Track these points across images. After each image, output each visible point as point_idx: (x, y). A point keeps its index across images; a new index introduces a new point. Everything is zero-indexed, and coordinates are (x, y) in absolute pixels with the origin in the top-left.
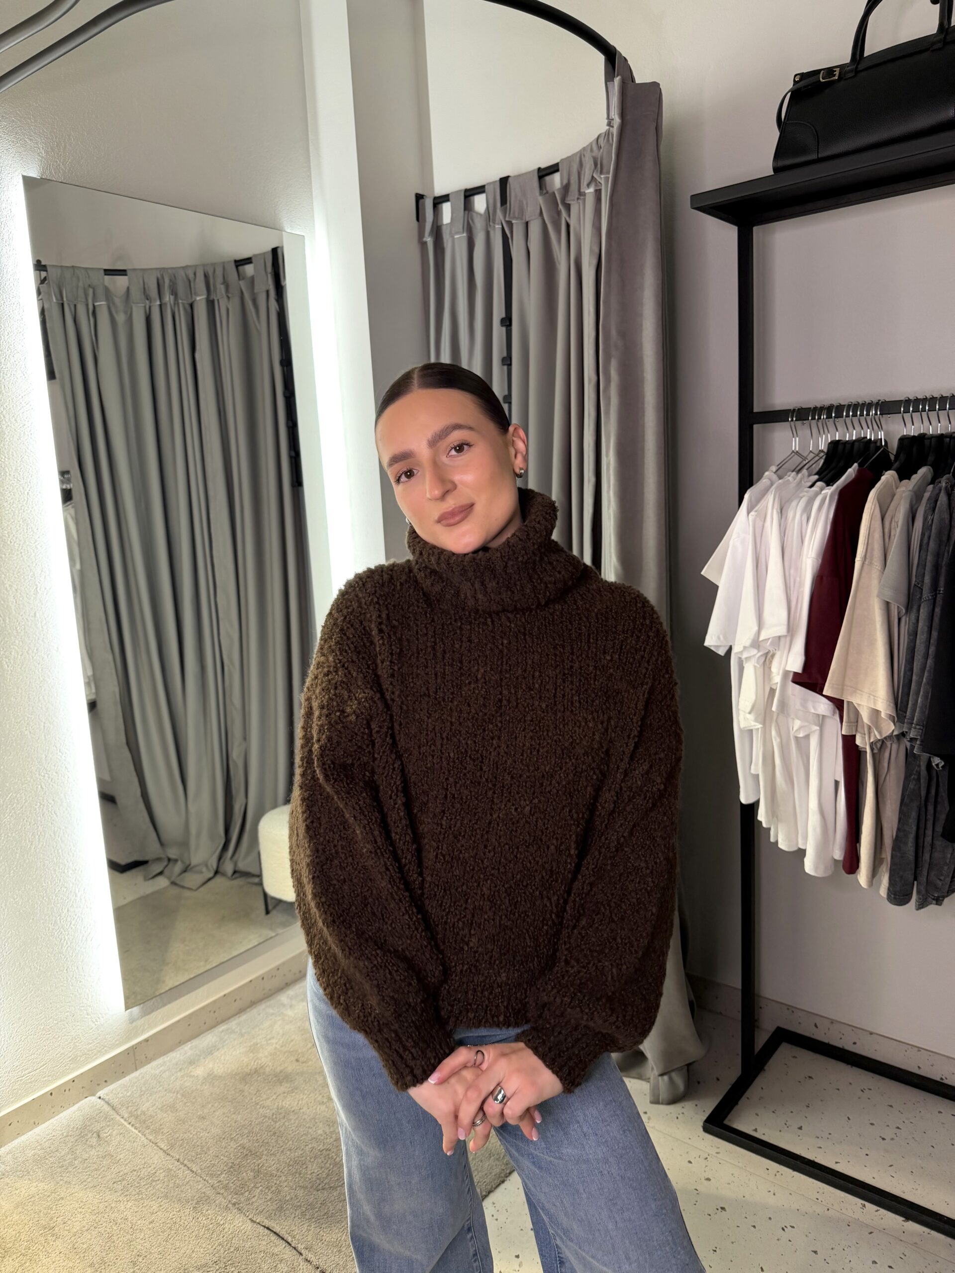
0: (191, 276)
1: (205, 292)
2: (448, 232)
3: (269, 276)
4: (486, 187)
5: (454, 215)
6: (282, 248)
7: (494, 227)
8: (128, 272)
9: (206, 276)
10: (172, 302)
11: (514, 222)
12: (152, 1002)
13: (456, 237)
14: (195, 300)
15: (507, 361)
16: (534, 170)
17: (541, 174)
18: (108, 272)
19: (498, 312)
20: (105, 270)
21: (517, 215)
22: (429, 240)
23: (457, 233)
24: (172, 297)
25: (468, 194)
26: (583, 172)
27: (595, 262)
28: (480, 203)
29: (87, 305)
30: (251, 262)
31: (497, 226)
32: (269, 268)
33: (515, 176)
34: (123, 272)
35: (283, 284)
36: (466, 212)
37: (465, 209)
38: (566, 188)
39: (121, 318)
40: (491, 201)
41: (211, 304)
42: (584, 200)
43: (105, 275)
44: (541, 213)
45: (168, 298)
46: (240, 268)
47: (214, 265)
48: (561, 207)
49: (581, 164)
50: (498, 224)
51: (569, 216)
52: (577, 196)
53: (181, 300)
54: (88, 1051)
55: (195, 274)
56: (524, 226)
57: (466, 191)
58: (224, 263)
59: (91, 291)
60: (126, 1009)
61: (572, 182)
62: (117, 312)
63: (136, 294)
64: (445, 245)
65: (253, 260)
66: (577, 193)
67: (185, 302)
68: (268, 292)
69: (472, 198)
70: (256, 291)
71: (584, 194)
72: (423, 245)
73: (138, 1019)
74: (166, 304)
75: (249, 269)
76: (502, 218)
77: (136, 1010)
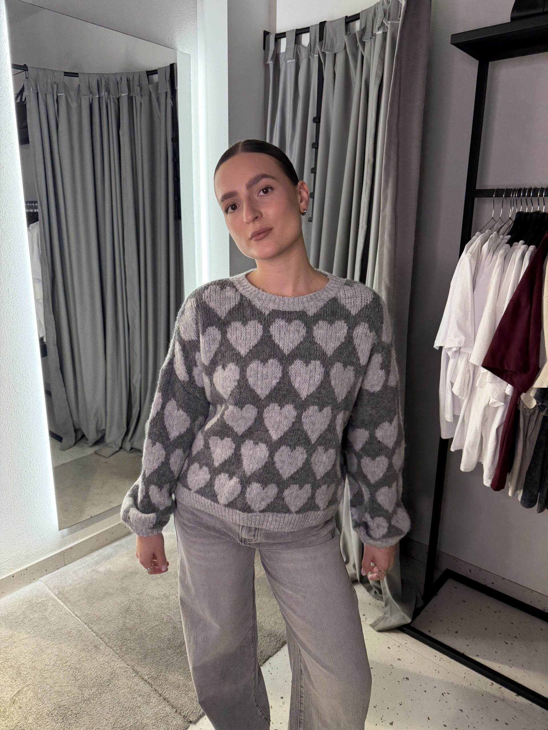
0: (119, 80)
1: (127, 91)
2: (283, 58)
3: (168, 82)
4: (310, 28)
5: (288, 47)
6: (177, 64)
7: (314, 55)
8: (79, 74)
9: (128, 81)
10: (106, 96)
11: (326, 53)
12: (75, 526)
13: (288, 61)
14: (121, 96)
15: (315, 146)
16: (343, 18)
17: (347, 21)
18: (66, 74)
19: (312, 113)
20: (65, 73)
21: (329, 48)
22: (271, 63)
23: (289, 59)
24: (106, 93)
25: (298, 32)
26: (376, 20)
27: (378, 82)
28: (305, 39)
29: (53, 95)
30: (157, 73)
31: (315, 56)
32: (168, 78)
33: (330, 21)
34: (76, 75)
35: (176, 89)
36: (296, 45)
37: (295, 43)
38: (363, 31)
39: (74, 105)
40: (313, 38)
41: (130, 99)
42: (375, 39)
43: (65, 76)
44: (345, 48)
45: (104, 93)
46: (150, 76)
47: (133, 73)
48: (359, 43)
49: (375, 14)
50: (316, 54)
51: (364, 50)
52: (370, 37)
53: (112, 95)
54: (36, 552)
55: (121, 79)
56: (334, 55)
57: (297, 30)
58: (139, 72)
59: (55, 86)
60: (60, 530)
61: (367, 26)
62: (72, 101)
63: (84, 90)
64: (281, 68)
65: (158, 71)
66: (370, 34)
67: (115, 97)
68: (166, 93)
69: (300, 35)
70: (159, 92)
71: (375, 35)
72: (267, 66)
73: (67, 536)
74: (102, 97)
75: (155, 77)
76: (319, 50)
77: (65, 531)
